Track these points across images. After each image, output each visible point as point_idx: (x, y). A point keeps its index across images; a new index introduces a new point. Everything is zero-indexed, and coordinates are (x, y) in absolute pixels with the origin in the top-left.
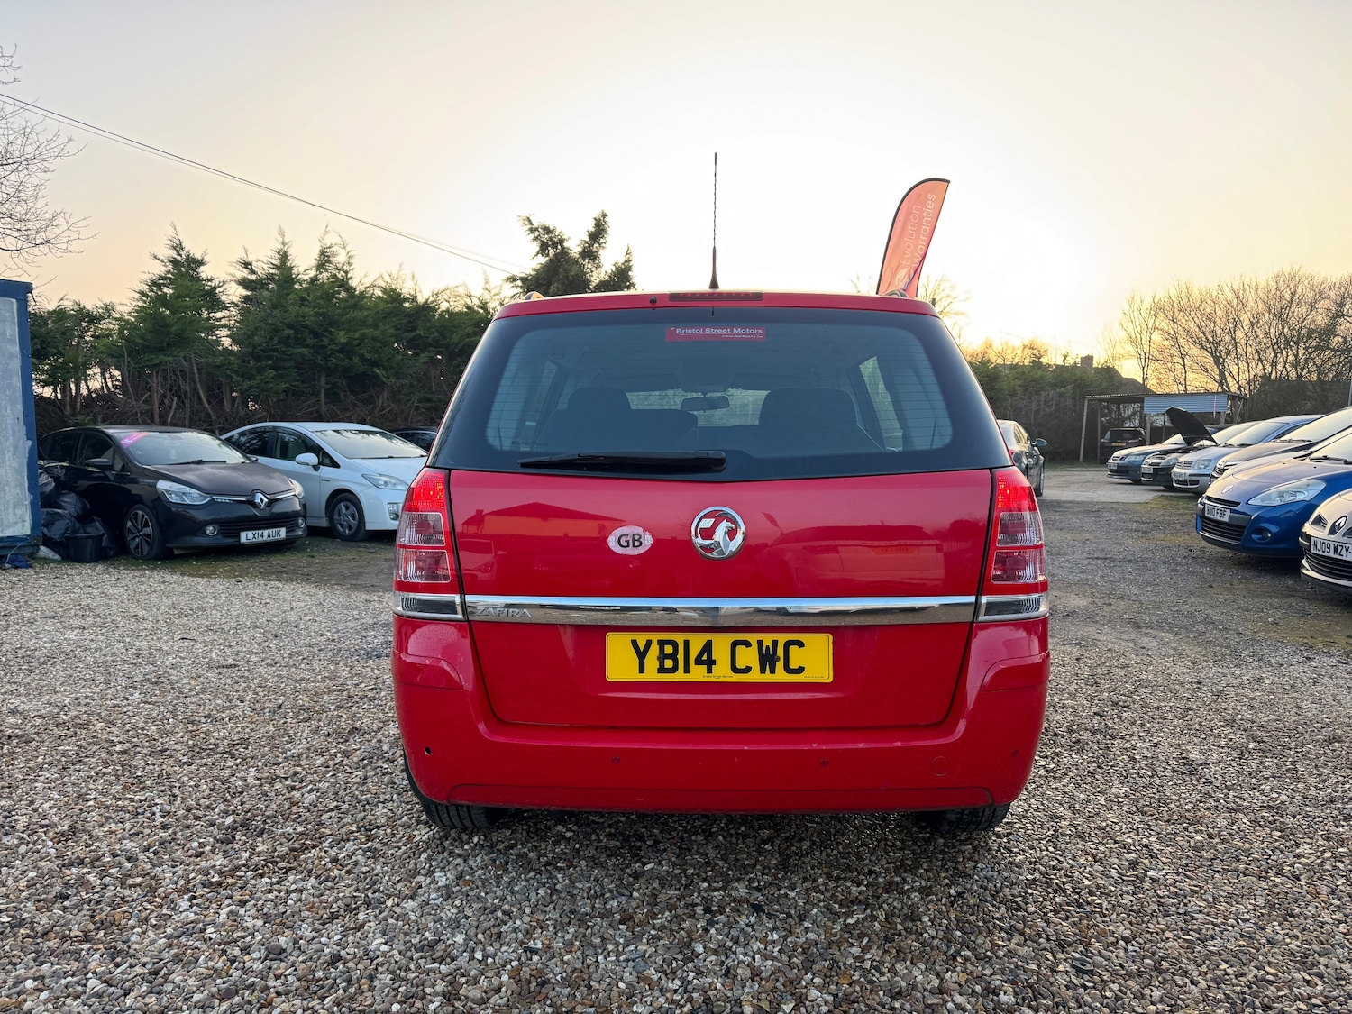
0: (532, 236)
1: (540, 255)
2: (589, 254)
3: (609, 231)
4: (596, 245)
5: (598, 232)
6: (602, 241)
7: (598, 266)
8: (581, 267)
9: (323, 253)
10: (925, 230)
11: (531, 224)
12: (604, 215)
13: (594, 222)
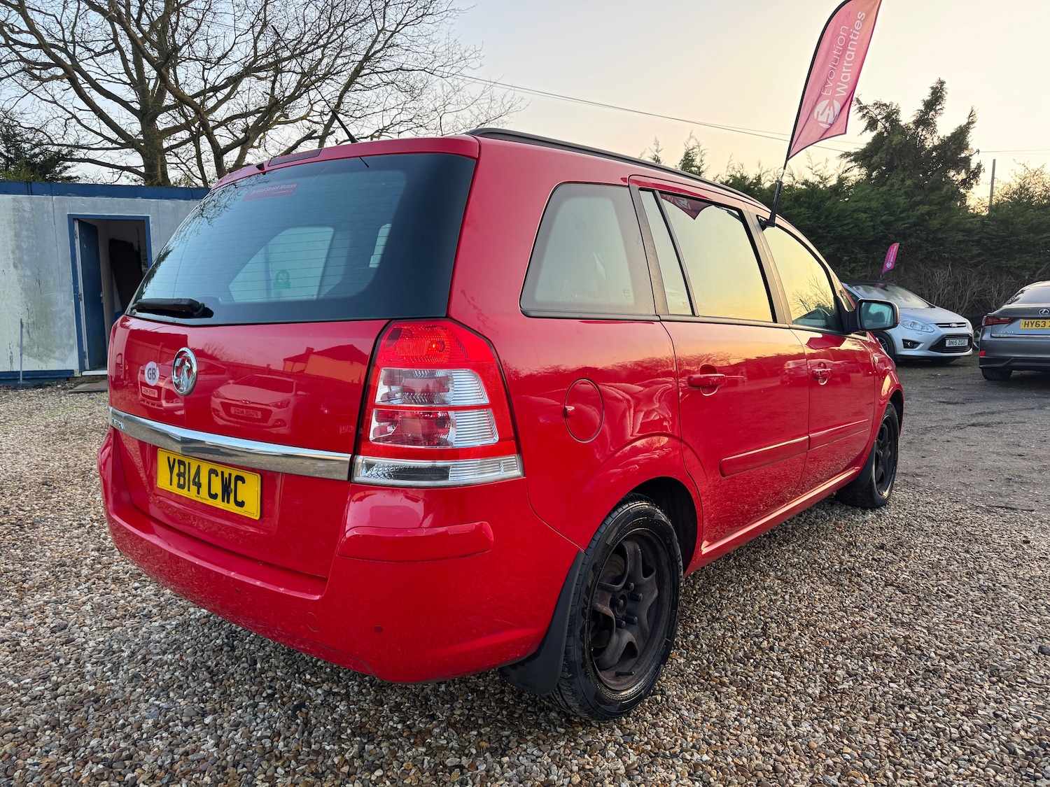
0: (861, 114)
1: (868, 131)
2: (924, 121)
3: (947, 97)
4: (933, 113)
5: (936, 98)
6: (938, 107)
7: (933, 132)
8: (915, 136)
9: (687, 154)
10: (850, 56)
11: (860, 103)
12: (942, 83)
13: (930, 91)
